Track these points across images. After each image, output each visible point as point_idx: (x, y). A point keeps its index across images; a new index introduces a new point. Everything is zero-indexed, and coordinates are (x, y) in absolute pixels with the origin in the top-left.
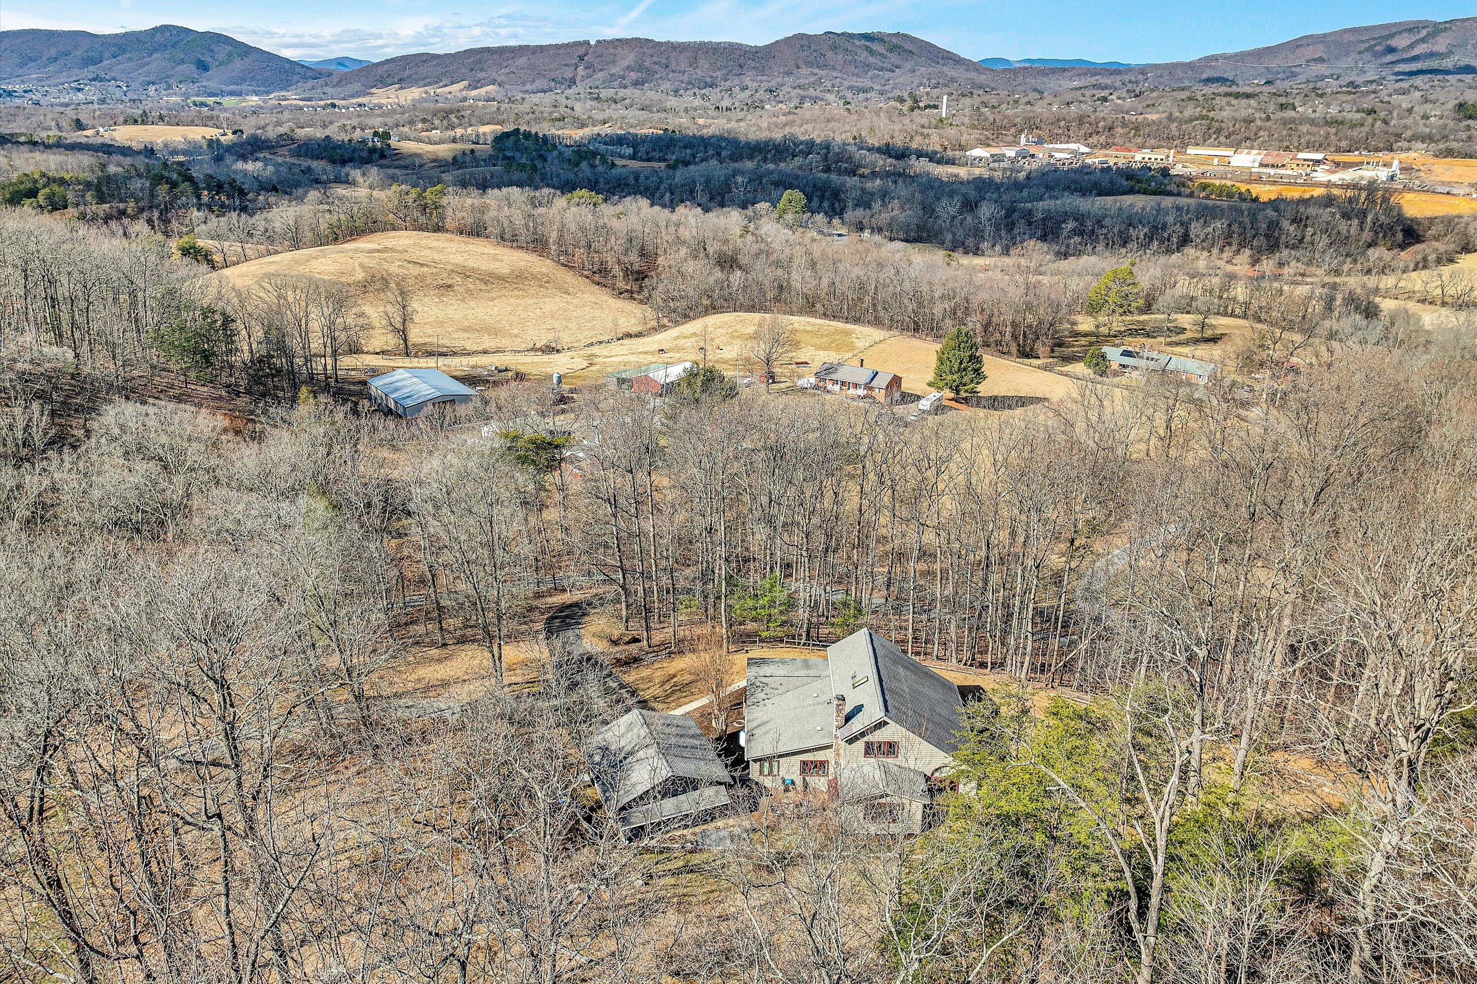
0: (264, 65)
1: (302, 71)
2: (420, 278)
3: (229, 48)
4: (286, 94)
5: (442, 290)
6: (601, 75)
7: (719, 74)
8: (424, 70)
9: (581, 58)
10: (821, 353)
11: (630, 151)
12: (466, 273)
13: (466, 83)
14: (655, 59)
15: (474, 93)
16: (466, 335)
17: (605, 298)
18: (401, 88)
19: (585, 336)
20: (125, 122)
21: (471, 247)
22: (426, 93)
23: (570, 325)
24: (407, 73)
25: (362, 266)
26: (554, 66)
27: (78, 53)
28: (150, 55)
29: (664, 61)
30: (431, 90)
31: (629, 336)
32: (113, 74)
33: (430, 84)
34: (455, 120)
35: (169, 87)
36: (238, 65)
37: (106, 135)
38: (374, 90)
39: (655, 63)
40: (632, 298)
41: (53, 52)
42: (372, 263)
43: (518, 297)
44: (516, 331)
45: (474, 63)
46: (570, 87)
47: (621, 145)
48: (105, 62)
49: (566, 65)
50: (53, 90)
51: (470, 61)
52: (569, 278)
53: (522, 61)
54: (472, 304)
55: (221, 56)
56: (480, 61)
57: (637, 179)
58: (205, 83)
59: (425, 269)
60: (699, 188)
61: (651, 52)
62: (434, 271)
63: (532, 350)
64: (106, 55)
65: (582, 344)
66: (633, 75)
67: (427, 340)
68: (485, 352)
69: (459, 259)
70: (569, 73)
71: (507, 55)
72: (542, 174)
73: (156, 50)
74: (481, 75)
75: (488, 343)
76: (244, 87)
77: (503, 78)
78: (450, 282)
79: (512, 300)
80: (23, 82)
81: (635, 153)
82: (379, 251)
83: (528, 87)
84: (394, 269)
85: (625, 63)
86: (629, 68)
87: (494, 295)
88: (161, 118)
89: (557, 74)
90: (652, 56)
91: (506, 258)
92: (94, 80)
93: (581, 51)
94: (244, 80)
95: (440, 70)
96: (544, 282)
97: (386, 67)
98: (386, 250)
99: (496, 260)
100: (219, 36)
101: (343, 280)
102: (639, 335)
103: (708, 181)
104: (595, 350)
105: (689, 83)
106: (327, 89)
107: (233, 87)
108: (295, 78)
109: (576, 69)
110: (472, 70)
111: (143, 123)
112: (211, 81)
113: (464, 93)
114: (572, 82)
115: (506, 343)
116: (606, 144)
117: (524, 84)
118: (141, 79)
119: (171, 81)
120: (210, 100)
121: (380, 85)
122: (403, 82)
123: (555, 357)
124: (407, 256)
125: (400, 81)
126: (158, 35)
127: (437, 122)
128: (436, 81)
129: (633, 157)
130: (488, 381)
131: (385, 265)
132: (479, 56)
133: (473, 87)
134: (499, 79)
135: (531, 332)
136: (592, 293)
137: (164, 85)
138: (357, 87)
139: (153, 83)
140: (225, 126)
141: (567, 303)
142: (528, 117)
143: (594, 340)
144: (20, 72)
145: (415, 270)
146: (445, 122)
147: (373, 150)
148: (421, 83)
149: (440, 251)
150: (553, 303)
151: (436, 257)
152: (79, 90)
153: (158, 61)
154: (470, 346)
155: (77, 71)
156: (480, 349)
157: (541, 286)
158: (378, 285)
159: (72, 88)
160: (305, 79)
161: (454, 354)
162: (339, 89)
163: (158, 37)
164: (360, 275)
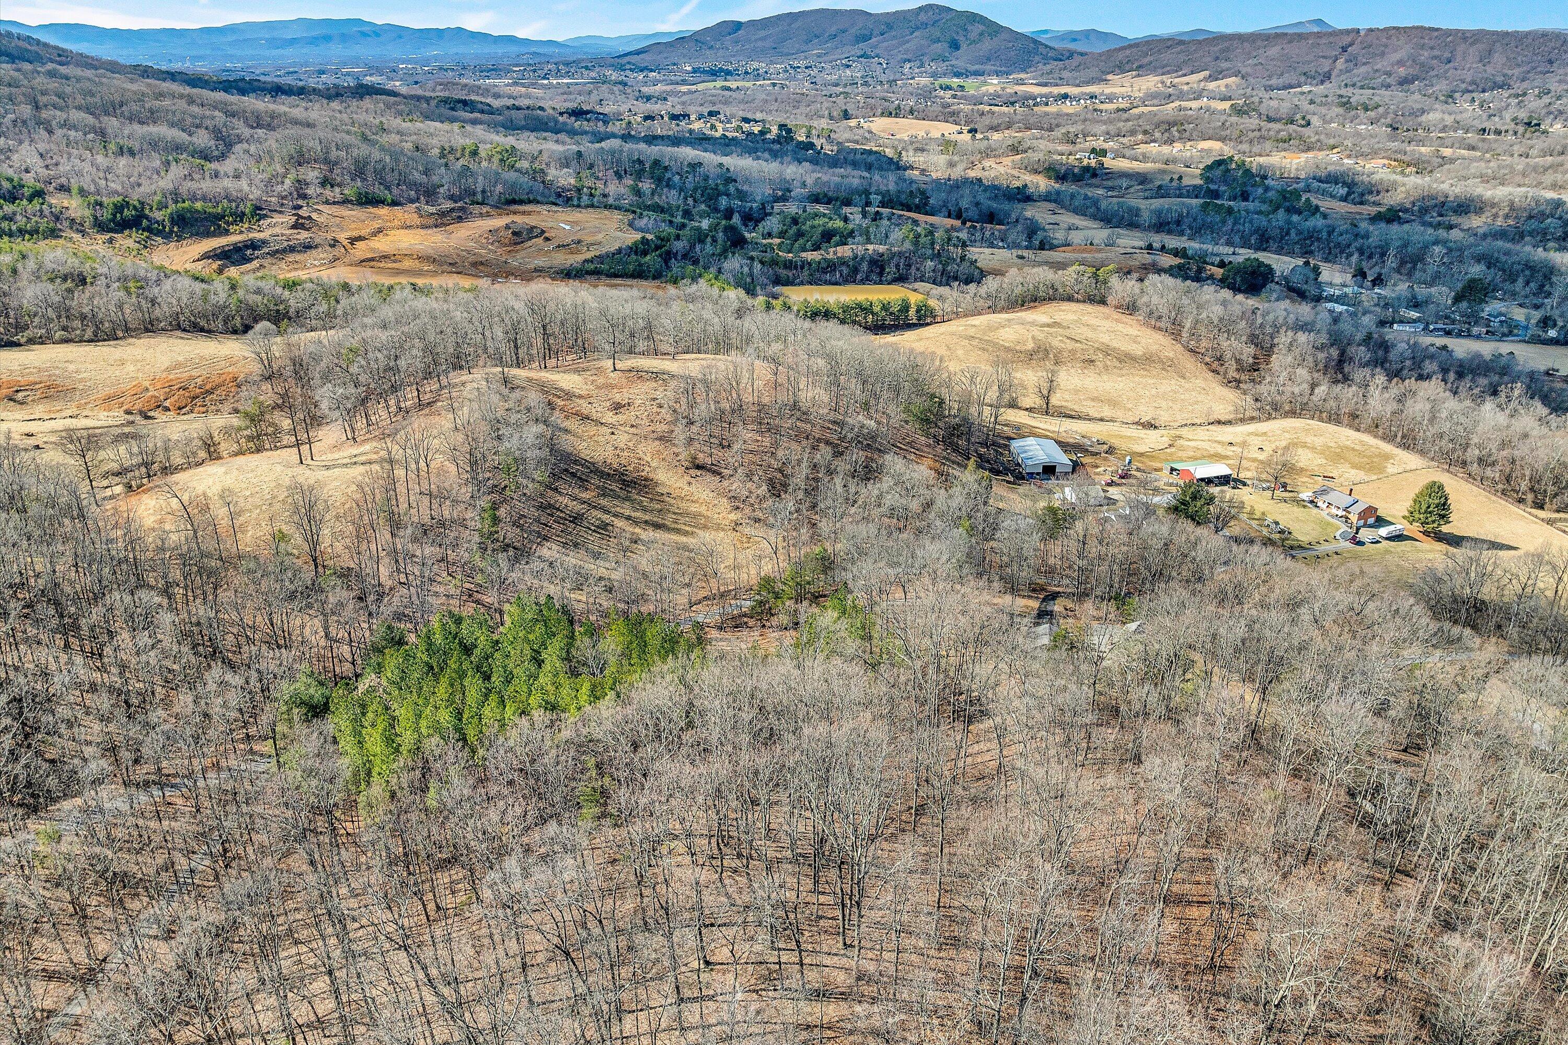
0: (1011, 45)
1: (1044, 51)
2: (1073, 352)
3: (981, 27)
4: (1023, 76)
5: (1086, 364)
6: (1363, 69)
7: (1516, 72)
8: (1166, 57)
9: (1344, 49)
10: (1353, 472)
11: (1343, 191)
12: (1107, 351)
13: (1207, 73)
14: (1436, 52)
15: (1212, 85)
16: (1093, 404)
17: (1214, 385)
18: (1139, 76)
19: (1181, 418)
20: (882, 114)
21: (1120, 327)
22: (1162, 82)
23: (1174, 407)
24: (1149, 58)
25: (1033, 338)
26: (1310, 57)
27: (853, 31)
28: (912, 34)
29: (1447, 55)
30: (1168, 79)
31: (1219, 422)
32: (877, 51)
33: (1168, 73)
34: (1176, 134)
35: (922, 66)
36: (987, 45)
37: (866, 126)
38: (1110, 77)
39: (1435, 57)
40: (1238, 387)
41: (833, 30)
42: (1041, 336)
43: (1142, 376)
44: (1130, 406)
45: (1223, 51)
46: (1322, 82)
47: (1336, 184)
48: (874, 40)
49: (1324, 57)
50: (827, 66)
51: (1216, 49)
52: (1189, 363)
53: (1274, 51)
54: (1105, 377)
55: (973, 35)
56: (1227, 50)
57: (1330, 233)
58: (953, 62)
59: (1078, 345)
60: (1392, 252)
61: (1432, 43)
62: (1085, 347)
63: (1137, 423)
64: (875, 33)
65: (1176, 424)
66: (1402, 71)
67: (1064, 404)
68: (1102, 420)
69: (1105, 338)
70: (1326, 66)
71: (1259, 43)
72: (1235, 218)
73: (917, 28)
74: (1225, 65)
75: (1107, 412)
76: (988, 67)
77: (1249, 70)
78: (1094, 358)
79: (1137, 379)
80: (806, 58)
81: (1348, 194)
82: (1048, 325)
83: (1274, 82)
84: (1056, 343)
85: (1396, 56)
86: (1400, 63)
87: (1125, 371)
88: (911, 112)
89: (1311, 68)
90: (1432, 48)
91: (1144, 341)
92: (861, 56)
93: (1347, 40)
94: (989, 59)
95: (1182, 57)
96: (1168, 366)
97: (1128, 52)
98: (1056, 324)
99: (1135, 342)
100: (974, 15)
101: (1018, 348)
102: (1229, 422)
103: (1405, 246)
104: (1184, 432)
105: (1473, 82)
106: (1066, 74)
107: (977, 67)
108: (1037, 58)
109: (1335, 61)
110: (1217, 58)
111: (897, 116)
112: (960, 60)
113: (1202, 84)
114: (1327, 77)
115: (1119, 414)
116: (1320, 181)
117: (1270, 77)
118: (900, 57)
119: (925, 59)
120: (956, 81)
121: (1117, 71)
122: (1142, 69)
123: (1152, 433)
124: (1067, 333)
125: (1140, 67)
126: (922, 14)
127: (1157, 135)
128: (1177, 69)
129: (1344, 199)
130: (1087, 450)
131: (1050, 339)
132: (1226, 44)
133: (1212, 78)
134: (1243, 71)
135: (1142, 408)
136: (1205, 379)
137: (918, 63)
138: (1093, 72)
139: (909, 61)
140: (963, 122)
141: (1180, 386)
142: (1251, 135)
143: (1189, 422)
144: (805, 48)
145: (1070, 345)
146: (1167, 135)
147: (1087, 169)
148: (1160, 71)
149: (1094, 328)
150: (1169, 385)
151: (1090, 334)
152: (848, 66)
153: (917, 40)
154: (1093, 413)
155: (849, 48)
156: (1099, 416)
157: (1163, 369)
158: (1041, 355)
159: (843, 65)
160: (1046, 59)
161: (1079, 418)
162: (1076, 74)
163: (923, 17)
164: (1030, 346)
